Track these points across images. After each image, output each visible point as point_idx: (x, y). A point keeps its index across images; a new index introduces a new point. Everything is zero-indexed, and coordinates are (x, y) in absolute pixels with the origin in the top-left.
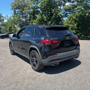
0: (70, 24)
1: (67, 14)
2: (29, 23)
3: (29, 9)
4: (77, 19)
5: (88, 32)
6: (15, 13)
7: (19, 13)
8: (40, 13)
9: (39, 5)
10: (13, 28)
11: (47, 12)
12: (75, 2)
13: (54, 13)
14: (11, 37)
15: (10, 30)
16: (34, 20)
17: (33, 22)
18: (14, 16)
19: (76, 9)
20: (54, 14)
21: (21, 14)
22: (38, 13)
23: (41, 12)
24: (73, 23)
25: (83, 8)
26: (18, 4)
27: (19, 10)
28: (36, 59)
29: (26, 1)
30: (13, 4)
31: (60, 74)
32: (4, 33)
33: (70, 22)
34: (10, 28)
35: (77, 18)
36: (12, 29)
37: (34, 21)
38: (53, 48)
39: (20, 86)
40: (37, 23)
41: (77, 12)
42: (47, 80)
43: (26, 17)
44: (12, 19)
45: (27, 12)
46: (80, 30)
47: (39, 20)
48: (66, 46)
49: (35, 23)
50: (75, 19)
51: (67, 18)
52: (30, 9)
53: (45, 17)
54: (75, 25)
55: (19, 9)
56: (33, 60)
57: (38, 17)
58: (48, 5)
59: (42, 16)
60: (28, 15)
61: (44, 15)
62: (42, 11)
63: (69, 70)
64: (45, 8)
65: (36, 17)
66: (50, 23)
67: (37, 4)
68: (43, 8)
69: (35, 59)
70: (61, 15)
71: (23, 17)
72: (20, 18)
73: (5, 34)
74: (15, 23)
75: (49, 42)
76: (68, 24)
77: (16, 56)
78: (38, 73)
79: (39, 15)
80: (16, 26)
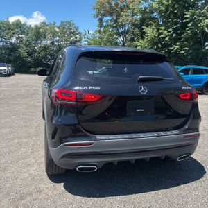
6: (101, 25)
7: (112, 24)
11: (173, 19)
13: (189, 22)
16: (141, 41)
17: (136, 46)
18: (100, 32)
20: (190, 25)
21: (113, 27)
22: (150, 24)
37: (139, 44)
40: (146, 47)
47: (152, 40)
52: (135, 14)
53: (166, 32)
57: (150, 32)
61: (163, 28)
64: (167, 10)
65: (145, 33)
66: (176, 47)
79: (153, 27)
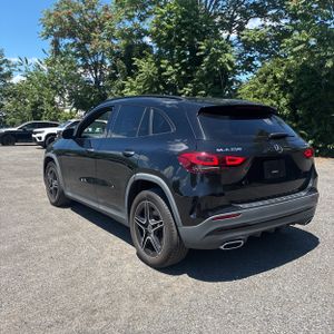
0: (265, 96)
1: (251, 59)
2: (109, 88)
3: (110, 37)
4: (290, 81)
5: (329, 128)
6: (57, 52)
7: (73, 50)
8: (151, 52)
9: (148, 25)
10: (47, 107)
11: (179, 50)
12: (282, 17)
13: (205, 55)
14: (40, 138)
15: (36, 112)
16: (130, 79)
17: (123, 87)
18: (54, 62)
19: (288, 44)
20: (206, 59)
21: (77, 56)
22: (144, 55)
23: (155, 50)
24: (274, 92)
25: (313, 42)
26: (71, 18)
27: (70, 41)
28: (156, 225)
29: (99, 9)
30: (50, 15)
31: (246, 281)
32: (13, 125)
33: (263, 90)
34: (36, 105)
35: (289, 77)
36: (43, 110)
37: (128, 84)
38: (225, 186)
39: (104, 323)
40: (139, 90)
41: (293, 54)
42: (203, 302)
43: (97, 66)
44: (46, 73)
45: (103, 47)
46: (300, 122)
47: (149, 79)
48: (269, 177)
49: (132, 88)
50: (282, 80)
51: (250, 75)
52: (114, 37)
53: (170, 68)
54: (284, 101)
55: (72, 35)
56: (146, 226)
57: (146, 67)
58: (184, 26)
59: (158, 64)
60: (107, 61)
61: (166, 61)
62: (159, 45)
63: (278, 266)
64: (170, 36)
65: (136, 68)
66: (188, 90)
67: (142, 19)
68: (164, 34)
69: (152, 222)
70: (230, 63)
71: (86, 67)
72: (75, 69)
73: (15, 129)
74: (54, 88)
75: (211, 159)
76: (255, 96)
77: (68, 211)
78: (164, 275)
79: (149, 59)
80: (57, 99)
